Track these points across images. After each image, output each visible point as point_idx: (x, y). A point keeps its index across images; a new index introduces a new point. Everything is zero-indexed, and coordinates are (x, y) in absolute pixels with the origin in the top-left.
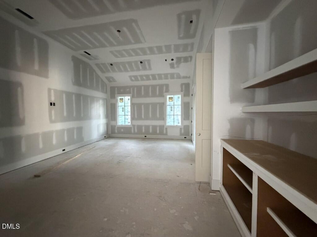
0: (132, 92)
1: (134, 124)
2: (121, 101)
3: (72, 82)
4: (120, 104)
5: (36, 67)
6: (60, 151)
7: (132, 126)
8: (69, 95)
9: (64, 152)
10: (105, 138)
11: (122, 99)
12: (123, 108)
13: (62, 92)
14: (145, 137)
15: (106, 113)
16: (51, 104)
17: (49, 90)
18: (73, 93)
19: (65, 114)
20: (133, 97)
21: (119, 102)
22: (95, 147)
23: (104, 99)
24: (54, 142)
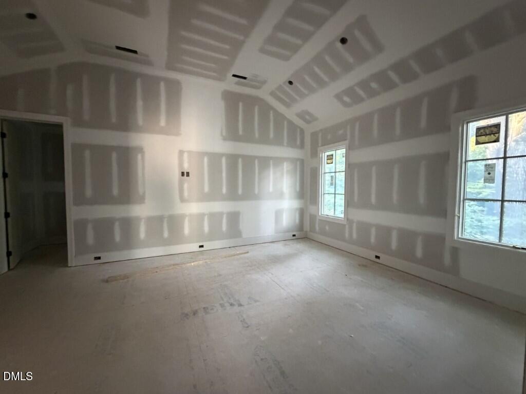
0: (349, 137)
1: (350, 217)
2: (329, 161)
3: (222, 135)
4: (327, 168)
5: (163, 122)
6: (194, 247)
7: (345, 223)
8: (214, 158)
9: (202, 249)
10: (294, 237)
11: (330, 157)
12: (332, 177)
13: (203, 154)
14: (377, 260)
15: (298, 189)
16: (183, 174)
17: (181, 153)
18: (222, 155)
19: (206, 189)
20: (350, 149)
21: (326, 163)
22: (248, 252)
23: (293, 161)
24: (187, 231)
